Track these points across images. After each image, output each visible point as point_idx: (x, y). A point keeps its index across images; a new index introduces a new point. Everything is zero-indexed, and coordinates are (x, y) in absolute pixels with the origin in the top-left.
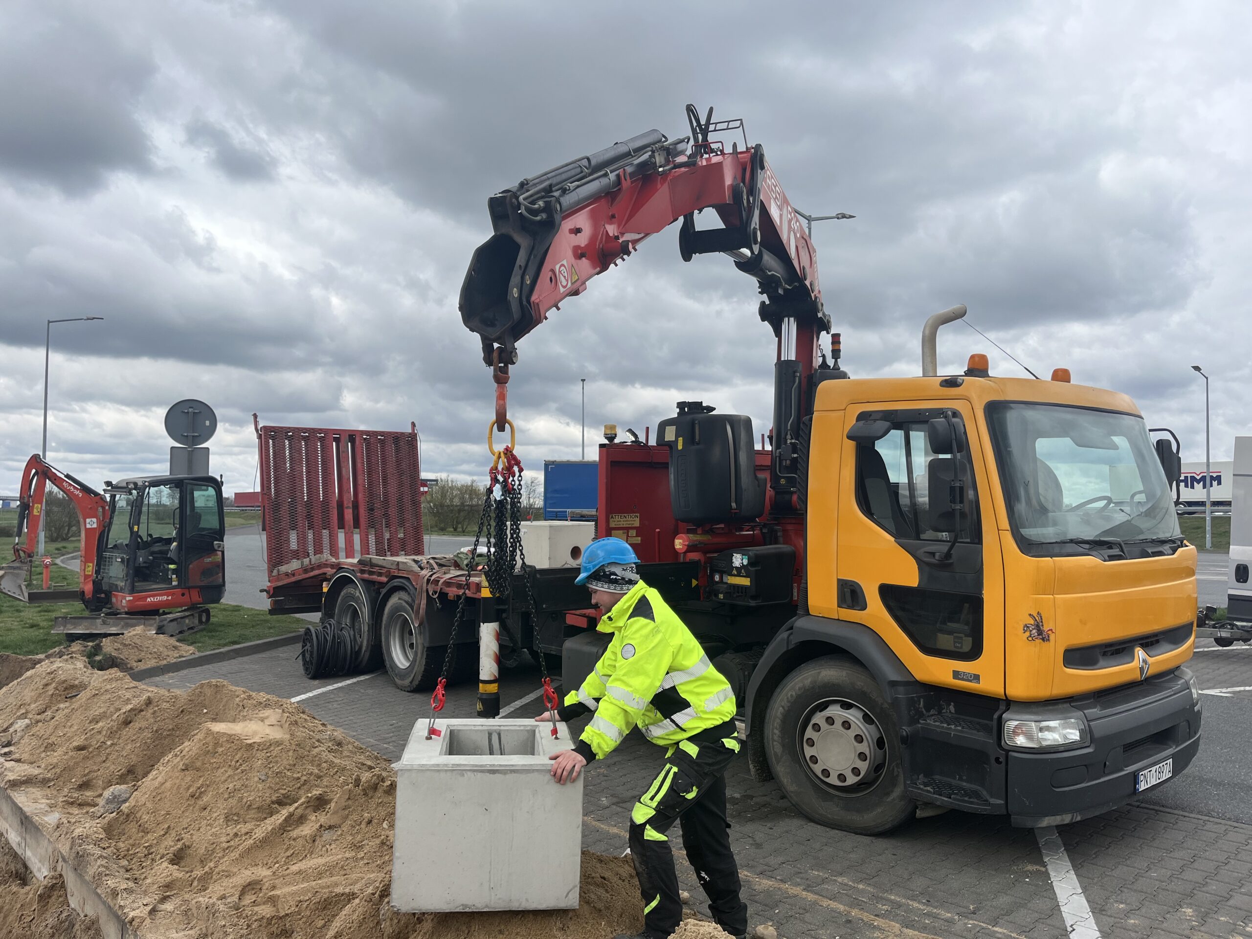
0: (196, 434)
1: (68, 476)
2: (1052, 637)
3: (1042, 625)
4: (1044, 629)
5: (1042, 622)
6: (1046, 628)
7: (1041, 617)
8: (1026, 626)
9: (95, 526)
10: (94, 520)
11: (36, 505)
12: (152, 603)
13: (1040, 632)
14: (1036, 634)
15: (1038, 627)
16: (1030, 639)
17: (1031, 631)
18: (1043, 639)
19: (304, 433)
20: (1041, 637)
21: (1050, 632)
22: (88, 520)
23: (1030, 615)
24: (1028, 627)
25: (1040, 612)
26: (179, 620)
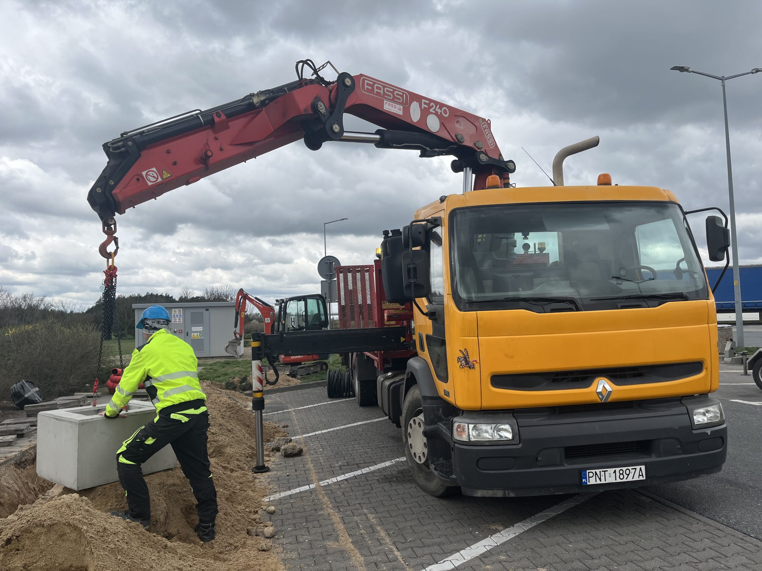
0: (331, 274)
1: (256, 298)
2: (477, 366)
3: (469, 358)
4: (470, 360)
5: (468, 355)
6: (471, 360)
7: (467, 352)
8: (459, 358)
9: (269, 321)
10: (269, 319)
11: (242, 313)
12: (294, 360)
13: (467, 362)
14: (464, 364)
15: (466, 359)
16: (461, 367)
17: (461, 362)
18: (470, 367)
19: (358, 268)
20: (468, 365)
21: (475, 363)
22: (266, 319)
23: (460, 350)
24: (459, 359)
25: (466, 348)
26: (306, 368)
